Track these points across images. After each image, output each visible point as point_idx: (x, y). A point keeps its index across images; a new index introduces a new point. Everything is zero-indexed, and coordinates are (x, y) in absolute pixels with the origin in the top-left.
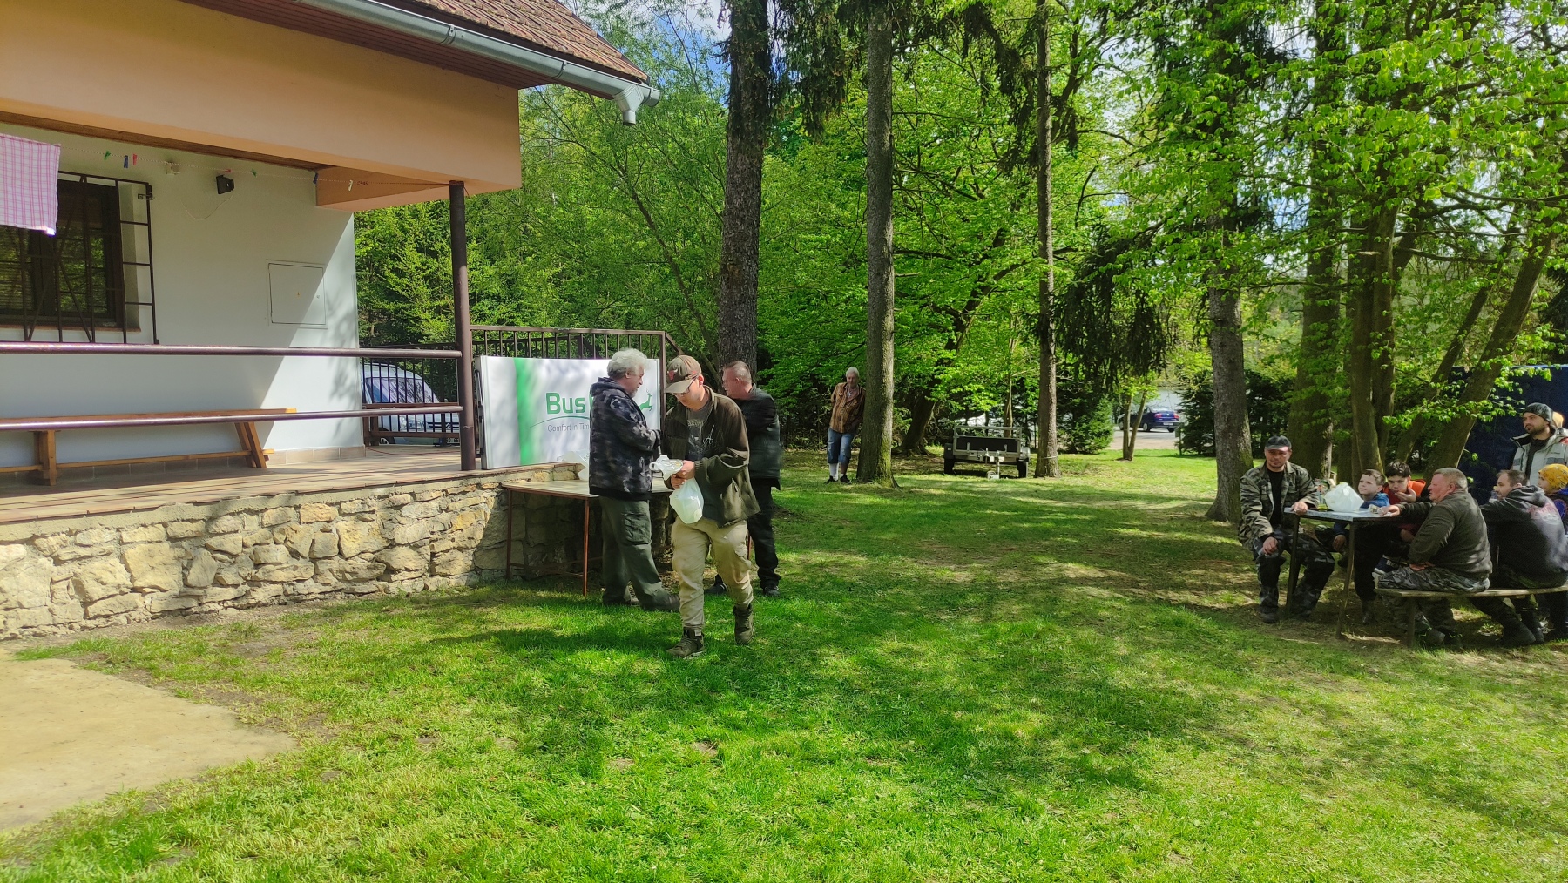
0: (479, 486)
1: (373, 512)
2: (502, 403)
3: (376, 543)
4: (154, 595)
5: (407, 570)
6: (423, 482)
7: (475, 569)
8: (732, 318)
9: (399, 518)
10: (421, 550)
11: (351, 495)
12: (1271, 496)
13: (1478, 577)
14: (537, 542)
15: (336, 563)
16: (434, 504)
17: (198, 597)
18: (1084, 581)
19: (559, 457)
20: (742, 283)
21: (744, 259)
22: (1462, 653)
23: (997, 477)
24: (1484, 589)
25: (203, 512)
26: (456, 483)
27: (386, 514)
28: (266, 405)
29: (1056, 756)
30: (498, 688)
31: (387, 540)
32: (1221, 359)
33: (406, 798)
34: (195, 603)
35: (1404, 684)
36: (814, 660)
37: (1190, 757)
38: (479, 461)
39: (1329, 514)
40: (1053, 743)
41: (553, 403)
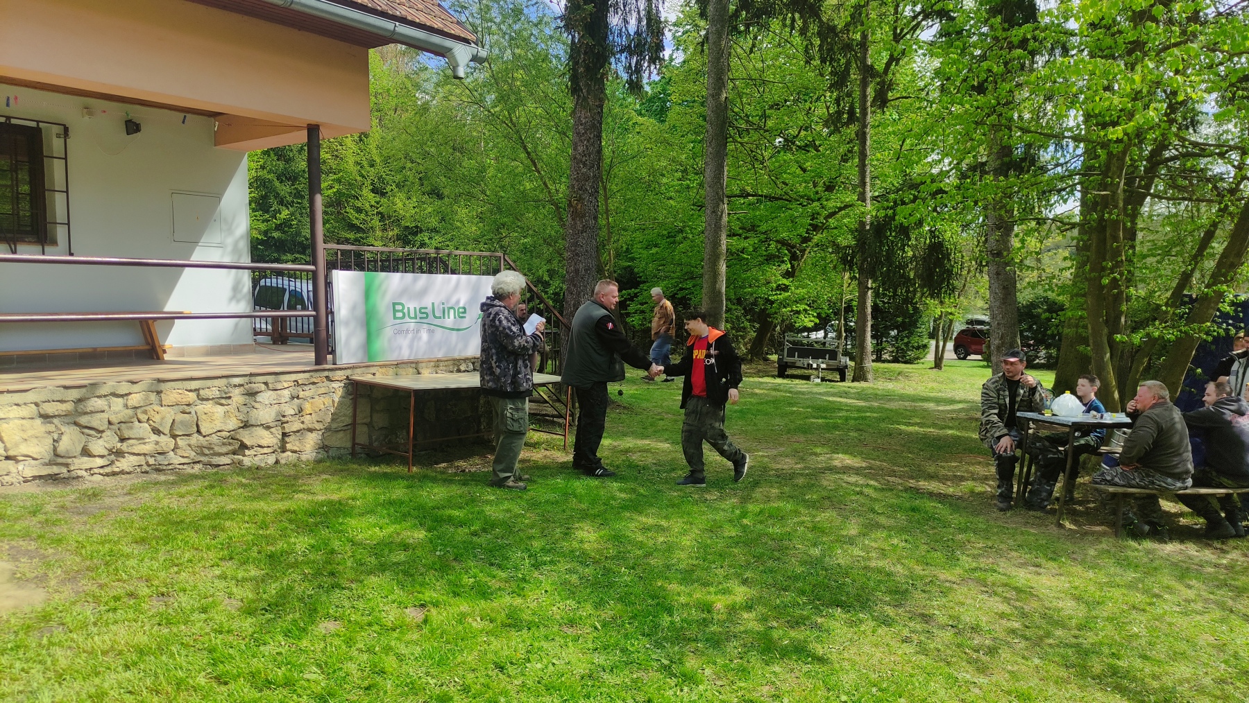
0: (327, 377)
1: (230, 398)
2: (354, 308)
3: (233, 423)
4: (26, 463)
5: (260, 446)
6: (276, 374)
7: (324, 447)
8: (576, 244)
9: (254, 404)
10: (272, 430)
11: (209, 383)
12: (1007, 400)
13: (1180, 477)
14: (381, 425)
15: (195, 439)
16: (286, 392)
17: (67, 465)
18: (846, 470)
19: (405, 355)
20: (584, 216)
21: (586, 196)
22: (1166, 543)
23: (819, 380)
24: (1186, 488)
25: (75, 394)
26: (307, 375)
27: (242, 400)
28: (167, 309)
29: (742, 629)
30: (259, 552)
31: (242, 422)
32: (996, 285)
33: (105, 653)
34: (64, 470)
35: (1100, 570)
36: (566, 534)
37: (868, 633)
38: (330, 357)
39: (1054, 419)
40: (746, 615)
41: (399, 311)
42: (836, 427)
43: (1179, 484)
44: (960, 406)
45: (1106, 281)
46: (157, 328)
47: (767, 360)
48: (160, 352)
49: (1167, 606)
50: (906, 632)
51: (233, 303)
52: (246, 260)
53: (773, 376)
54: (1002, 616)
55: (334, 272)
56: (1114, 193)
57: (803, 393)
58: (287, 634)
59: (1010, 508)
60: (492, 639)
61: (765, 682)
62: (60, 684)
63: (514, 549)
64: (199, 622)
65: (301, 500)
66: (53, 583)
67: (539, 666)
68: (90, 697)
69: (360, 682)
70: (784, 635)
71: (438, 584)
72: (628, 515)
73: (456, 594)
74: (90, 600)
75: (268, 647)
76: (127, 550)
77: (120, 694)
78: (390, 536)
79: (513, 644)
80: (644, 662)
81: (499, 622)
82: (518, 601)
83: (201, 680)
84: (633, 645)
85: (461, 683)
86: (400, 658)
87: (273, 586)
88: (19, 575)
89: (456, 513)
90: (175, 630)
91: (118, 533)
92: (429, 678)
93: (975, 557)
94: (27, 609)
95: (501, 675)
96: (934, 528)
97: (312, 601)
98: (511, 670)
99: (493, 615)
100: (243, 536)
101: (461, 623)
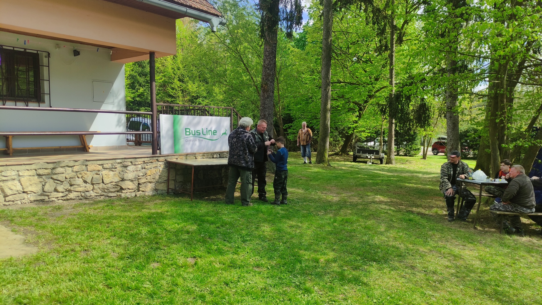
0: (157, 160)
1: (116, 168)
2: (168, 130)
3: (117, 179)
4: (31, 194)
5: (129, 189)
6: (136, 158)
7: (156, 190)
8: (264, 104)
9: (126, 171)
10: (134, 182)
11: (107, 162)
12: (452, 172)
13: (529, 207)
14: (180, 181)
15: (101, 185)
16: (140, 166)
17: (48, 196)
18: (381, 202)
19: (189, 151)
20: (268, 91)
21: (269, 83)
22: (523, 237)
25: (51, 166)
26: (148, 159)
27: (121, 169)
28: (90, 130)
29: (332, 270)
30: (127, 234)
31: (121, 178)
32: (450, 122)
33: (61, 274)
34: (47, 198)
35: (492, 248)
36: (257, 228)
37: (387, 273)
38: (158, 151)
39: (473, 181)
40: (333, 265)
41: (187, 132)
42: (377, 184)
43: (529, 211)
44: (433, 175)
45: (497, 121)
46: (86, 138)
47: (348, 154)
48: (87, 148)
49: (521, 264)
50: (404, 274)
51: (118, 127)
52: (124, 109)
53: (351, 162)
54: (447, 267)
55: (161, 115)
56: (502, 82)
57: (364, 169)
58: (137, 268)
59: (453, 220)
60: (224, 272)
61: (340, 293)
62: (42, 286)
63: (235, 234)
64: (100, 263)
65: (145, 212)
66: (41, 245)
67: (243, 284)
68: (55, 292)
69: (167, 289)
70: (349, 273)
71: (201, 248)
72: (284, 220)
73: (209, 253)
74: (56, 252)
75: (129, 273)
76: (71, 231)
77: (67, 291)
78: (182, 228)
79: (233, 274)
80: (288, 283)
81: (227, 265)
82: (236, 256)
83: (101, 286)
84: (284, 276)
85: (210, 290)
86: (184, 279)
87: (132, 248)
88: (27, 241)
89: (210, 218)
90: (90, 265)
91: (68, 225)
92: (196, 288)
93: (436, 242)
94: (30, 255)
95: (227, 287)
96: (419, 228)
97: (148, 254)
98: (231, 285)
99: (224, 262)
100: (120, 226)
101: (210, 265)
